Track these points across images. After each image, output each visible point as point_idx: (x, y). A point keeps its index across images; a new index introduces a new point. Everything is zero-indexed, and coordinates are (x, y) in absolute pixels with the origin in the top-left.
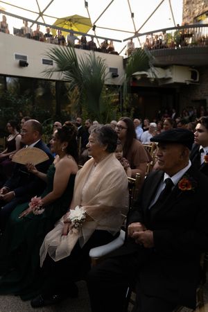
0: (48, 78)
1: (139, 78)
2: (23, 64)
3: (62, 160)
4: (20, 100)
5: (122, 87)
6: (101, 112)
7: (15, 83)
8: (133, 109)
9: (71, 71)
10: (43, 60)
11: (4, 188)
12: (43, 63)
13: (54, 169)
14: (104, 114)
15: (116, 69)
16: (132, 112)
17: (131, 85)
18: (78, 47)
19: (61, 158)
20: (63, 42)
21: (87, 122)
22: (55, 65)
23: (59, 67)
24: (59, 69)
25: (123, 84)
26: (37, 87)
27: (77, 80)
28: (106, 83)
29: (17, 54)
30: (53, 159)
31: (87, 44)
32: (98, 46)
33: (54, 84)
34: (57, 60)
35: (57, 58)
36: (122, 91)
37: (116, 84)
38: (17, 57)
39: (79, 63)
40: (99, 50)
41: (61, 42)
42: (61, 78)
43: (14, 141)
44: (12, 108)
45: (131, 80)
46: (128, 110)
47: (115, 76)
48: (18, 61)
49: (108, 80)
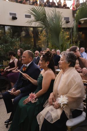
0: (30, 26)
1: (82, 22)
2: (14, 18)
3: (46, 72)
4: (14, 39)
5: (73, 28)
6: (60, 45)
7: (9, 29)
8: (79, 41)
9: (42, 21)
10: (26, 15)
11: (13, 89)
12: (26, 17)
13: (42, 77)
14: (62, 46)
15: (68, 18)
16: (79, 43)
17: (78, 27)
18: (45, 6)
19: (45, 71)
20: (36, 4)
21: (53, 50)
22: (33, 18)
23: (35, 19)
24: (35, 20)
25: (73, 26)
26: (22, 31)
27: (46, 26)
28: (63, 27)
29: (11, 12)
30: (40, 72)
31: (51, 4)
32: (57, 4)
33: (32, 29)
34: (34, 15)
35: (34, 14)
36: (73, 31)
37: (69, 27)
38: (11, 14)
39: (47, 16)
40: (58, 7)
41: (35, 4)
42: (36, 26)
43: (13, 63)
44: (9, 44)
45: (78, 24)
46: (76, 42)
47: (67, 22)
48: (11, 17)
49: (64, 25)
